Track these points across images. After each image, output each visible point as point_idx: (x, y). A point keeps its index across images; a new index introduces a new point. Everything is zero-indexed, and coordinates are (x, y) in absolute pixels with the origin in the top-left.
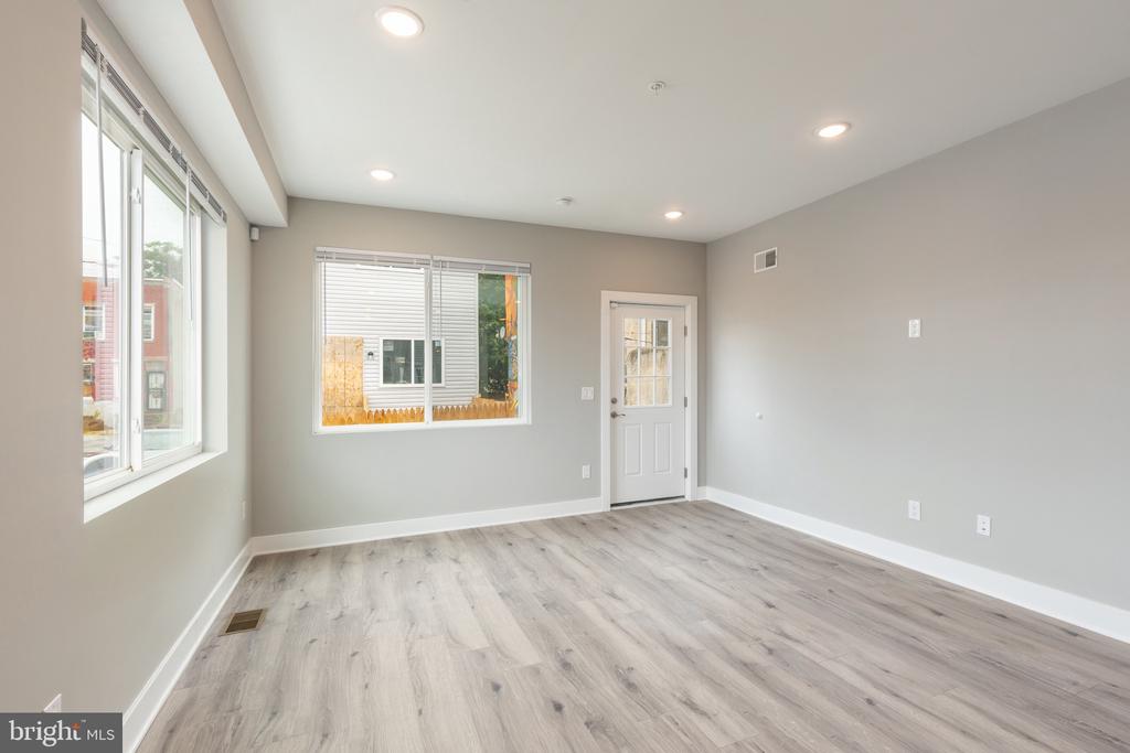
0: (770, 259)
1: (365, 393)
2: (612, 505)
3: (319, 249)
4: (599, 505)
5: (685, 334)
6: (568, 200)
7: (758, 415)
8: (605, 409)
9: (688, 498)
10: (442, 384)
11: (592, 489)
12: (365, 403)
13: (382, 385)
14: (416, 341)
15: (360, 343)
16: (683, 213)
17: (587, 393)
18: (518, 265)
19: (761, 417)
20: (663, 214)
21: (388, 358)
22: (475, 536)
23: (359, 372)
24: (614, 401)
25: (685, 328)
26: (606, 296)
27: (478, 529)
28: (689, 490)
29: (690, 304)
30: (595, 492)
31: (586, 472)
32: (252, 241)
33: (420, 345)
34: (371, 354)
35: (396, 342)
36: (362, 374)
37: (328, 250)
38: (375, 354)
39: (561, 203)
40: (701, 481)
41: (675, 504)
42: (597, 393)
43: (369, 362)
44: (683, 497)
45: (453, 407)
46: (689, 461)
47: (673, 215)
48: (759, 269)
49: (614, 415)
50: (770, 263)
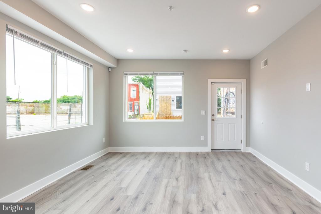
0: (266, 63)
2: (212, 150)
3: (125, 72)
4: (207, 149)
5: (242, 92)
6: (186, 51)
7: (262, 122)
8: (209, 118)
9: (242, 151)
11: (205, 144)
15: (170, 97)
16: (229, 50)
17: (203, 113)
18: (179, 73)
19: (263, 123)
20: (222, 51)
24: (213, 115)
25: (242, 90)
26: (210, 81)
28: (243, 148)
29: (243, 81)
30: (206, 145)
31: (202, 138)
32: (109, 72)
34: (173, 100)
35: (178, 97)
36: (171, 106)
37: (127, 72)
39: (183, 52)
40: (247, 145)
41: (236, 152)
43: (173, 103)
44: (241, 150)
45: (180, 116)
46: (243, 138)
47: (226, 51)
48: (263, 67)
49: (213, 120)
50: (265, 64)
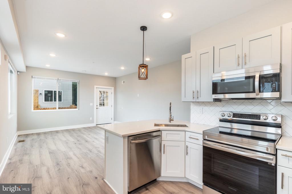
1: (39, 104)
2: (96, 125)
3: (33, 76)
4: (94, 125)
5: (112, 94)
6: (85, 71)
8: (95, 107)
10: (62, 102)
11: (92, 122)
12: (39, 106)
13: (44, 102)
14: (54, 91)
15: (37, 91)
16: (108, 74)
17: (91, 104)
18: (77, 80)
20: (104, 74)
21: (46, 95)
22: (67, 131)
23: (37, 98)
24: (97, 106)
26: (95, 87)
27: (68, 129)
28: (112, 122)
29: (113, 88)
31: (91, 119)
32: (18, 74)
33: (55, 92)
35: (48, 91)
36: (38, 99)
37: (35, 77)
38: (42, 94)
40: (115, 120)
42: (93, 105)
43: (40, 96)
46: (112, 117)
47: (106, 74)
48: (122, 83)
49: (97, 108)
50: (124, 83)
